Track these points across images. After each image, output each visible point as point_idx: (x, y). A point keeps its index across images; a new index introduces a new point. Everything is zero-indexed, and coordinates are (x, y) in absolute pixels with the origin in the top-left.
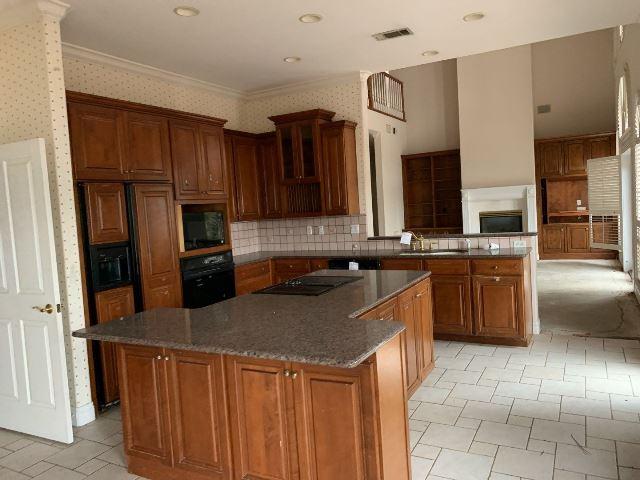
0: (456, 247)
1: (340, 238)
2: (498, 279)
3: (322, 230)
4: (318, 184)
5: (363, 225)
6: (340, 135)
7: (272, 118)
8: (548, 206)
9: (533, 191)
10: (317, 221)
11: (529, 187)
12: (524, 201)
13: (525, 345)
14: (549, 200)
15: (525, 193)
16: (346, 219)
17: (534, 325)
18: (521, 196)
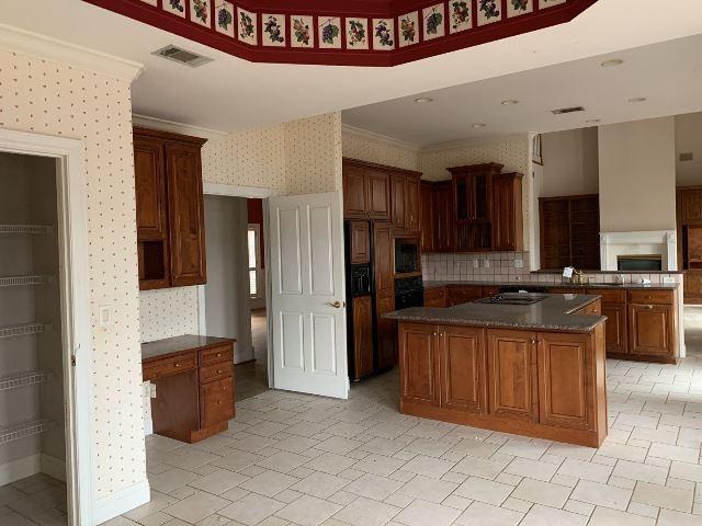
0: (611, 281)
1: (504, 271)
2: (651, 307)
3: (487, 264)
4: (489, 225)
5: (527, 261)
6: (511, 185)
7: (449, 169)
8: (689, 252)
9: (673, 237)
10: (483, 256)
11: (669, 232)
12: (664, 246)
13: (674, 362)
14: (689, 247)
15: (666, 238)
16: (511, 255)
17: (681, 350)
18: (660, 241)
